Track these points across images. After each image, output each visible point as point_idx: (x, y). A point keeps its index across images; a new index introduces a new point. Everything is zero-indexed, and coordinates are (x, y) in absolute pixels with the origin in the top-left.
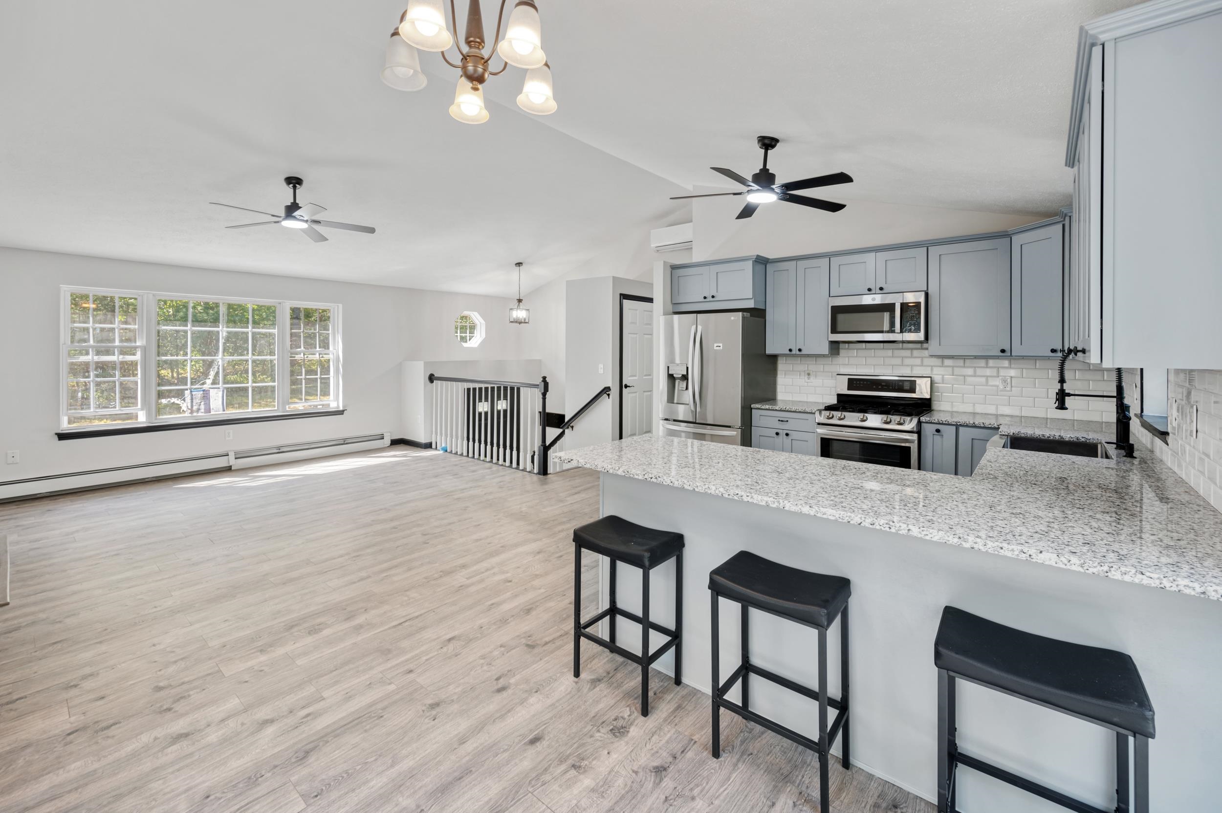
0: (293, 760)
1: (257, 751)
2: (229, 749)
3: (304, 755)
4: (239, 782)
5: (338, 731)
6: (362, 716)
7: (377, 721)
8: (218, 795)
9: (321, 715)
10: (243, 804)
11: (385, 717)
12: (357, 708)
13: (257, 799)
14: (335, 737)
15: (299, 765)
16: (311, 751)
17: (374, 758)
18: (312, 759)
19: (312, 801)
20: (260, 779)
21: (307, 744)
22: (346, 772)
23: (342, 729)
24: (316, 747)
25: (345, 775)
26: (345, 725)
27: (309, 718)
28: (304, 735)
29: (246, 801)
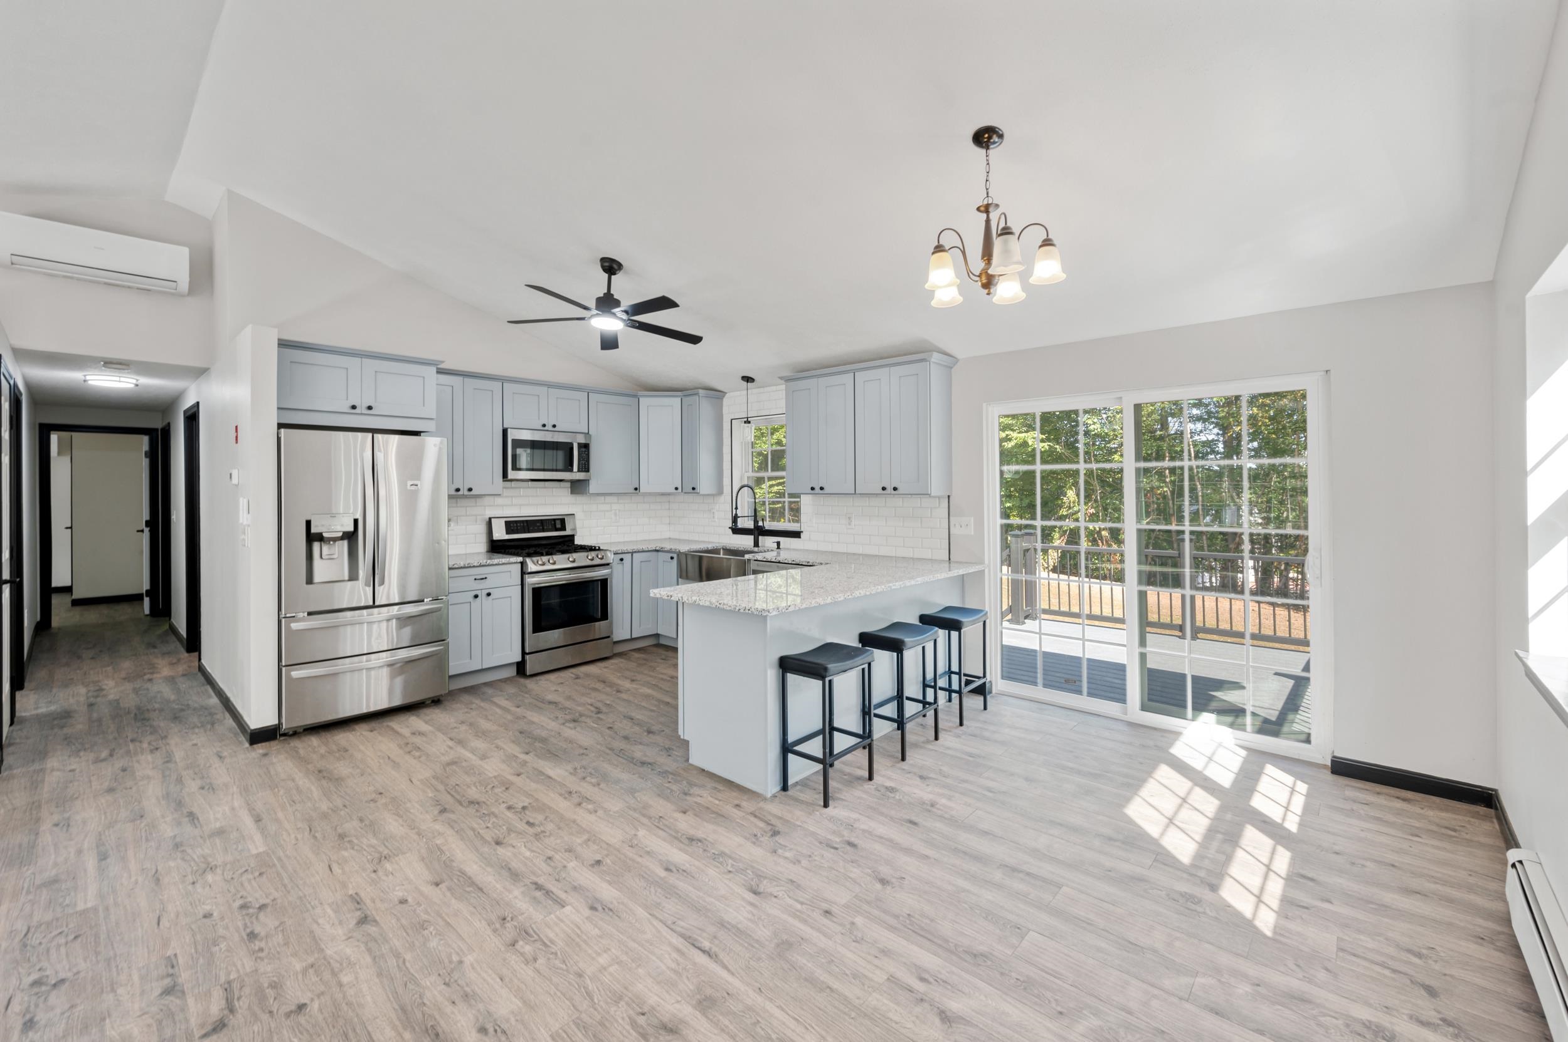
0: (989, 963)
1: (990, 1002)
2: (999, 1033)
3: (977, 957)
4: (1034, 996)
5: (939, 942)
6: (913, 931)
7: (916, 916)
8: (1054, 1005)
9: (918, 967)
10: (1052, 979)
11: (908, 912)
12: (901, 939)
13: (1043, 970)
14: (947, 941)
15: (993, 956)
16: (972, 953)
17: (963, 905)
18: (982, 948)
19: (1023, 929)
20: (1022, 980)
21: (966, 961)
22: (986, 918)
23: (935, 940)
24: (966, 952)
25: (990, 918)
26: (929, 940)
27: (926, 976)
28: (954, 969)
29: (1048, 977)
